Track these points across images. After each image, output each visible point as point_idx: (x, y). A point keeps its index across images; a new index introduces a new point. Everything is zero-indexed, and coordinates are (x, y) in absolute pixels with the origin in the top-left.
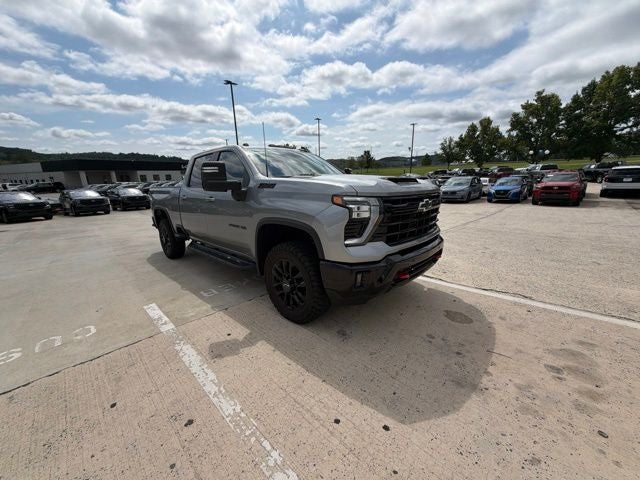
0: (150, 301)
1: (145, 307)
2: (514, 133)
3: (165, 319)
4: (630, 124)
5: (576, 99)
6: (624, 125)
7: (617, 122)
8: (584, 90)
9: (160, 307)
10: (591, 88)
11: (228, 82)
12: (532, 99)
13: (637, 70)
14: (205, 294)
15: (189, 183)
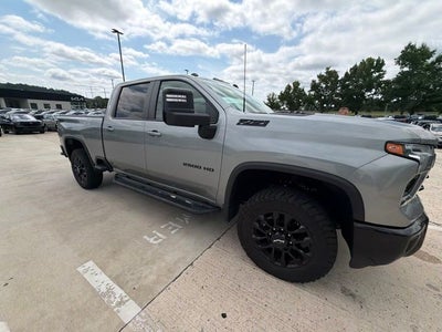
0: (84, 256)
1: (80, 269)
2: (313, 93)
3: (119, 291)
4: (373, 93)
6: (369, 93)
7: (366, 91)
8: (351, 69)
9: (103, 268)
10: (355, 69)
11: (116, 31)
12: (323, 72)
13: (378, 61)
14: (151, 240)
15: (115, 114)
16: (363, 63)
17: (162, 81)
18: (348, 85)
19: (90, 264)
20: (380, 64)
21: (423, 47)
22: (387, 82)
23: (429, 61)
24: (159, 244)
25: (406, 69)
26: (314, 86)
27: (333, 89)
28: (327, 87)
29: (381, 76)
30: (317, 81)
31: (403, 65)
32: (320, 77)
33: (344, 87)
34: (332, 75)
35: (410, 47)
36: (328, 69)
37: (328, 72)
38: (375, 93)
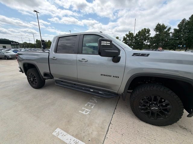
4: (146, 42)
5: (137, 34)
6: (145, 42)
7: (144, 41)
8: (138, 32)
10: (139, 32)
11: (35, 11)
12: (128, 33)
13: (148, 29)
14: (84, 113)
15: (56, 51)
16: (142, 30)
17: (84, 35)
18: (137, 39)
19: (58, 130)
20: (149, 31)
22: (151, 38)
23: (165, 30)
24: (89, 114)
25: (158, 33)
27: (132, 40)
28: (129, 39)
29: (149, 35)
30: (126, 37)
31: (157, 31)
32: (127, 35)
33: (136, 39)
34: (131, 34)
35: (159, 25)
36: (129, 32)
37: (129, 33)
38: (147, 42)
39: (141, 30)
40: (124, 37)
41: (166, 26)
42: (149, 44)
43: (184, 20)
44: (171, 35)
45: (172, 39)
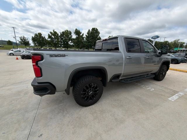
5: (61, 34)
7: (68, 41)
8: (62, 32)
13: (70, 31)
17: (142, 40)
19: (170, 99)
20: (70, 33)
21: (79, 30)
22: (74, 39)
23: (81, 35)
25: (77, 36)
26: (50, 37)
27: (58, 39)
28: (55, 38)
29: (71, 37)
30: (50, 35)
31: (76, 35)
32: (51, 33)
33: (62, 39)
35: (76, 30)
36: (54, 30)
37: (54, 32)
38: (71, 42)
39: (64, 31)
40: (49, 34)
41: (81, 32)
42: (72, 44)
43: (89, 30)
44: (85, 39)
45: (86, 42)
